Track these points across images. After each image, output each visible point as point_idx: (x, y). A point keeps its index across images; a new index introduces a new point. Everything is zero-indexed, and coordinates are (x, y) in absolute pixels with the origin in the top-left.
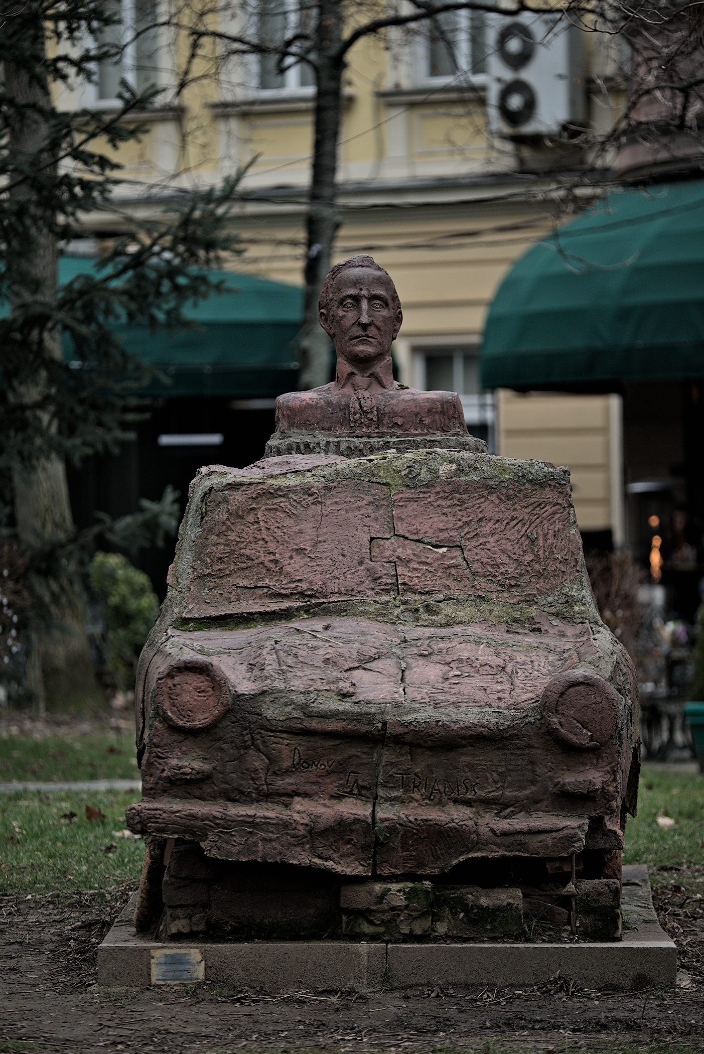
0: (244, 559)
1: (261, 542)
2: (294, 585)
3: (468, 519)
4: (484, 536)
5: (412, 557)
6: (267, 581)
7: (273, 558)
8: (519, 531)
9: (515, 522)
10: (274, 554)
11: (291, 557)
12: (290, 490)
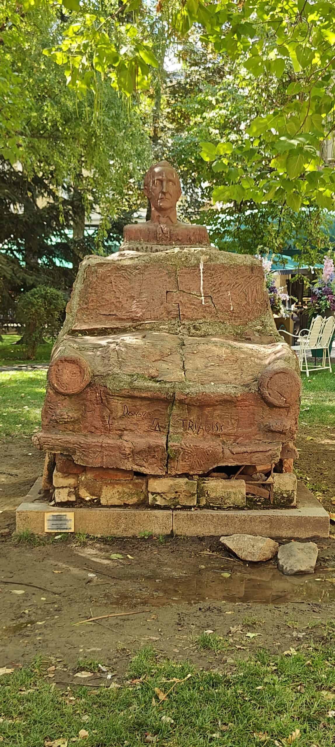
0: (104, 300)
1: (113, 292)
2: (128, 314)
3: (214, 283)
4: (222, 292)
5: (187, 301)
6: (115, 312)
7: (118, 300)
8: (239, 290)
9: (238, 285)
10: (119, 298)
11: (127, 300)
12: (128, 266)
